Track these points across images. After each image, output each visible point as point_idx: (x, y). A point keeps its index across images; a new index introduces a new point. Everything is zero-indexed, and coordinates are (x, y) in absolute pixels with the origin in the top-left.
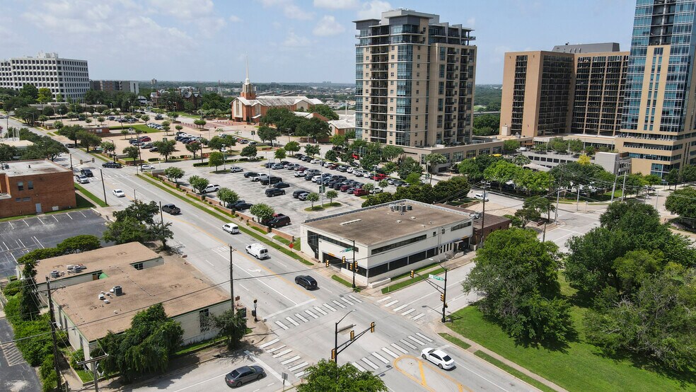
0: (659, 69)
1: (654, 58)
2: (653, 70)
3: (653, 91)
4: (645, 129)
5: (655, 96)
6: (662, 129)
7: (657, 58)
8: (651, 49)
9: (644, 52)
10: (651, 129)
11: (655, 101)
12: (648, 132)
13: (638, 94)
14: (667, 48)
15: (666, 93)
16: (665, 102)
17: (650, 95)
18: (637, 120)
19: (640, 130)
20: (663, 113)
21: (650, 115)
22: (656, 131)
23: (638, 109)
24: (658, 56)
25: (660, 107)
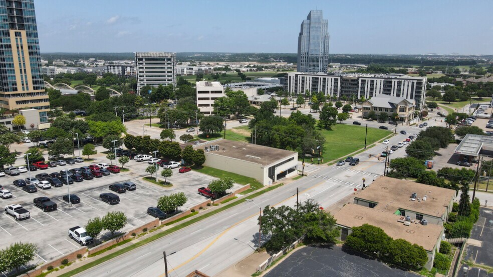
0: (22, 47)
1: (17, 39)
2: (18, 48)
3: (22, 62)
4: (24, 90)
5: (24, 66)
6: (34, 89)
7: (19, 39)
8: (12, 32)
9: (8, 34)
10: (28, 89)
11: (25, 70)
12: (26, 91)
13: (11, 65)
14: (24, 33)
15: (31, 64)
16: (32, 70)
17: (20, 66)
18: (16, 84)
19: (20, 91)
20: (33, 78)
21: (24, 80)
22: (31, 90)
23: (15, 76)
24: (19, 38)
25: (29, 74)
